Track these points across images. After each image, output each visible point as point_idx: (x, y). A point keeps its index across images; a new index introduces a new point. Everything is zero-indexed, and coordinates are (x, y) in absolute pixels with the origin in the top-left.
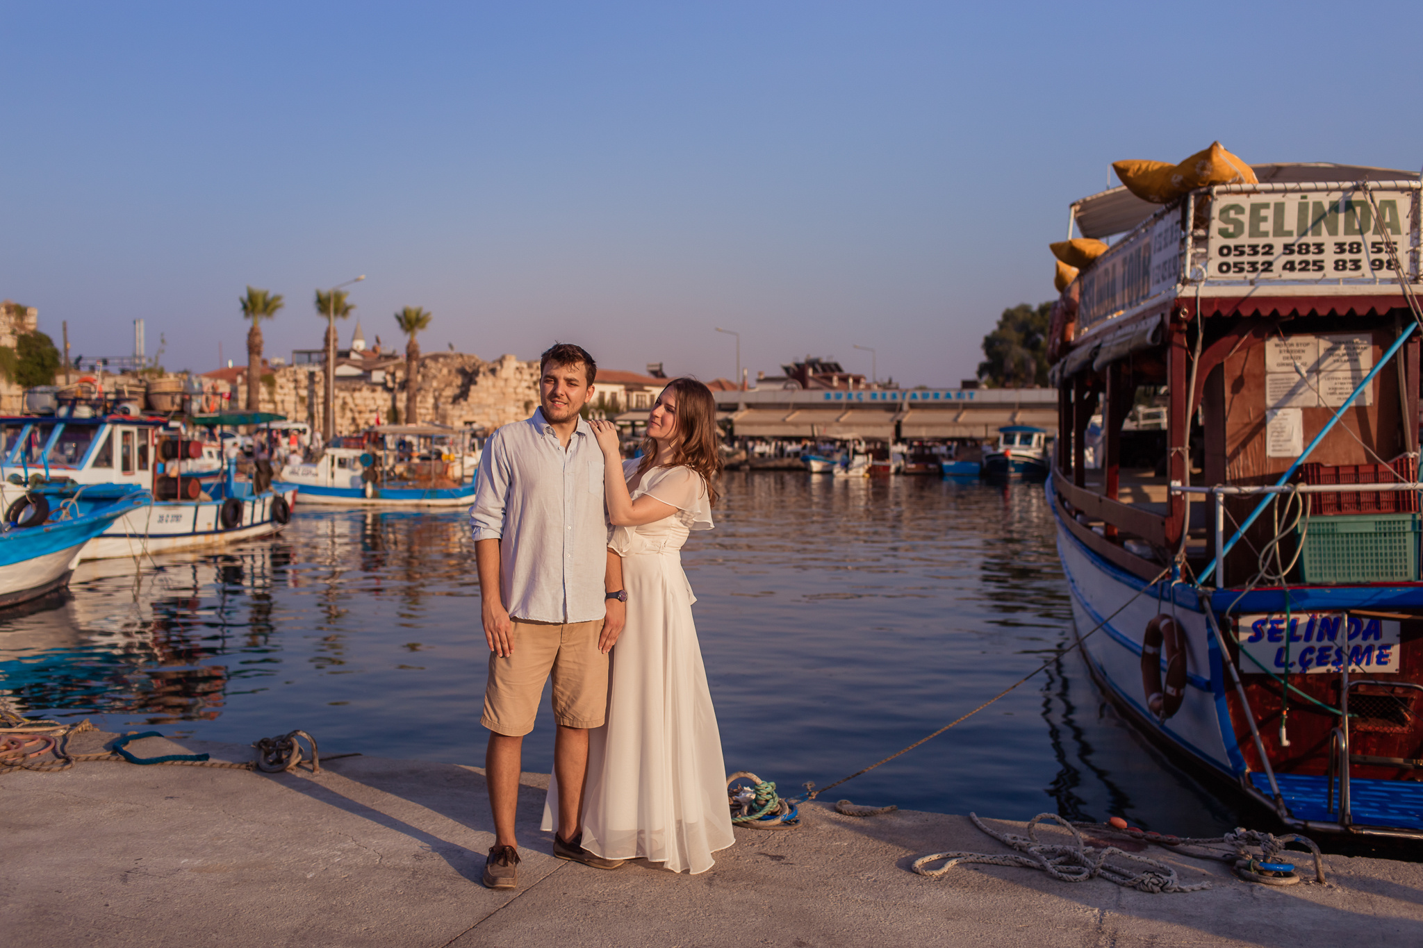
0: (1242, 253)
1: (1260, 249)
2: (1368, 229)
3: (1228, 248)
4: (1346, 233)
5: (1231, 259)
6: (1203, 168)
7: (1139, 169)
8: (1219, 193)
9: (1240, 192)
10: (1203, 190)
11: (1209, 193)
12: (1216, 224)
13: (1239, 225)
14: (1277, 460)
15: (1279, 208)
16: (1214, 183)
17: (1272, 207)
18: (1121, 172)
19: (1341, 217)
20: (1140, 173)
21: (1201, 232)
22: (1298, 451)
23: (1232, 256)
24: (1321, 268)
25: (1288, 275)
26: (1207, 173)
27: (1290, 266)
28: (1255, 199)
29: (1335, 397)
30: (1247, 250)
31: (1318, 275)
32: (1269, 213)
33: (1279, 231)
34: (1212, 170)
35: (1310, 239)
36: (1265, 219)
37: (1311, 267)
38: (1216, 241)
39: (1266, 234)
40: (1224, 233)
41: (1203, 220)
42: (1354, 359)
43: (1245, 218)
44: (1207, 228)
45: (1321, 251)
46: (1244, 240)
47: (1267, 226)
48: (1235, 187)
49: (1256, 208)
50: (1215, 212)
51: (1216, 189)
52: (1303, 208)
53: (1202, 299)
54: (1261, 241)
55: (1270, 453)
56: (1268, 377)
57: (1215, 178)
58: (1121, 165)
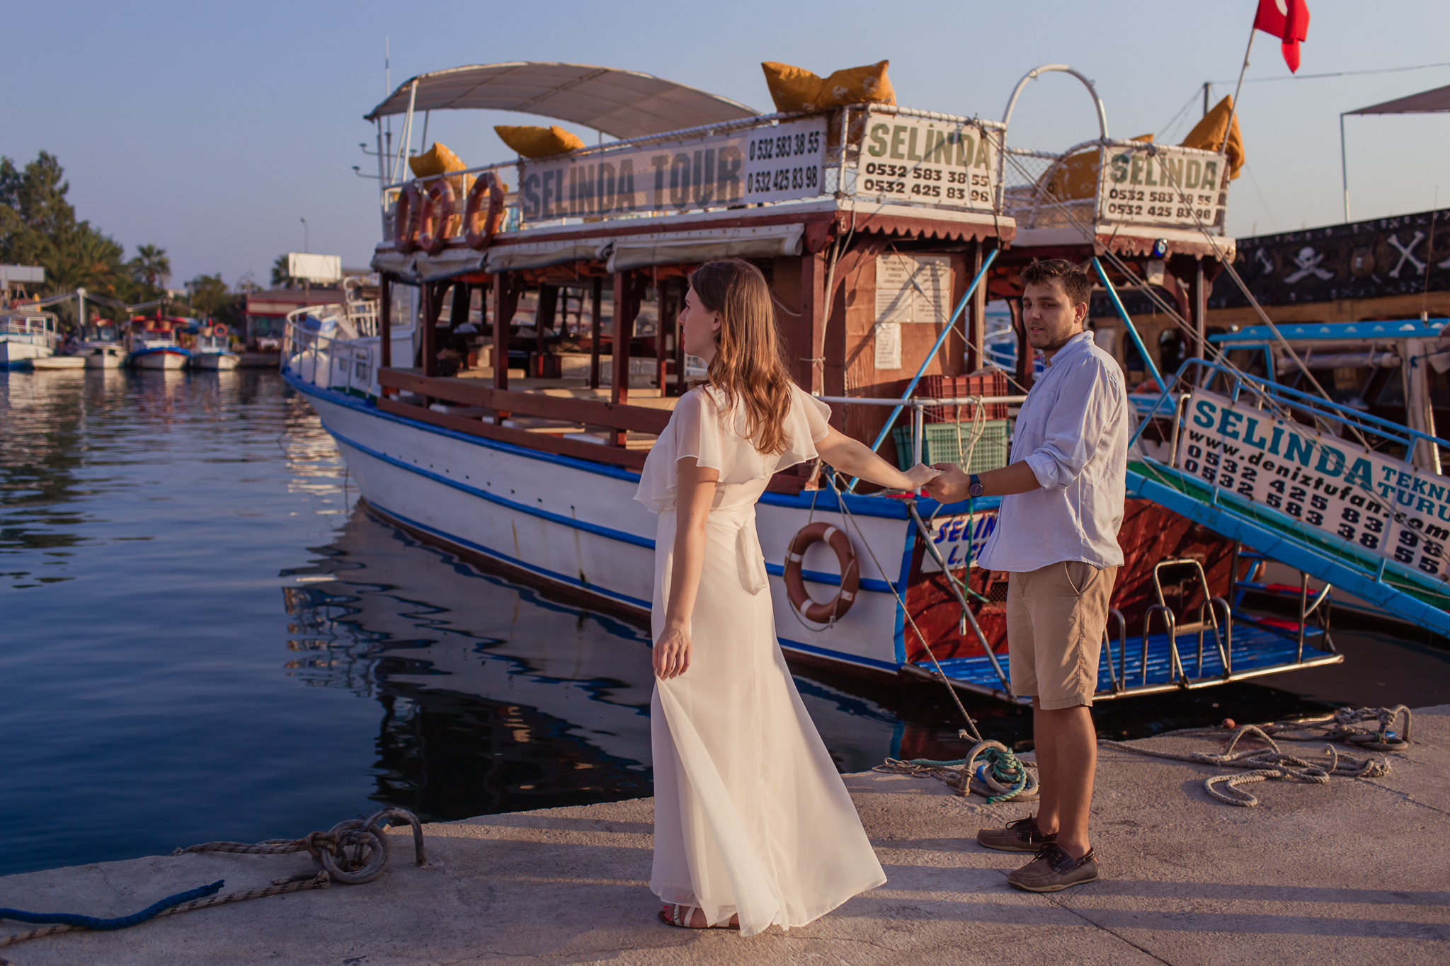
0: (883, 172)
1: (896, 170)
2: (971, 162)
3: (873, 165)
4: (958, 164)
5: (875, 177)
6: (871, 85)
7: (790, 73)
8: (874, 111)
9: (888, 113)
10: (860, 105)
11: (864, 109)
12: (867, 141)
13: (883, 143)
14: (883, 371)
15: (914, 132)
16: (875, 100)
17: (909, 130)
18: (771, 73)
19: (955, 146)
20: (792, 77)
21: (854, 147)
22: (897, 364)
23: (875, 174)
24: (938, 194)
25: (915, 198)
26: (873, 89)
27: (916, 189)
28: (899, 121)
29: (923, 313)
30: (888, 170)
31: (935, 200)
32: (905, 136)
33: (912, 155)
34: (878, 88)
35: (933, 166)
36: (902, 142)
37: (931, 192)
38: (866, 158)
39: (901, 156)
40: (872, 151)
41: (857, 137)
42: (935, 279)
43: (888, 138)
44: (859, 145)
45: (939, 178)
46: (886, 160)
47: (903, 149)
48: (884, 107)
49: (899, 129)
50: (868, 130)
51: (872, 106)
52: (930, 134)
53: (857, 214)
54: (898, 163)
55: (878, 366)
56: (878, 292)
57: (876, 96)
58: (772, 66)
